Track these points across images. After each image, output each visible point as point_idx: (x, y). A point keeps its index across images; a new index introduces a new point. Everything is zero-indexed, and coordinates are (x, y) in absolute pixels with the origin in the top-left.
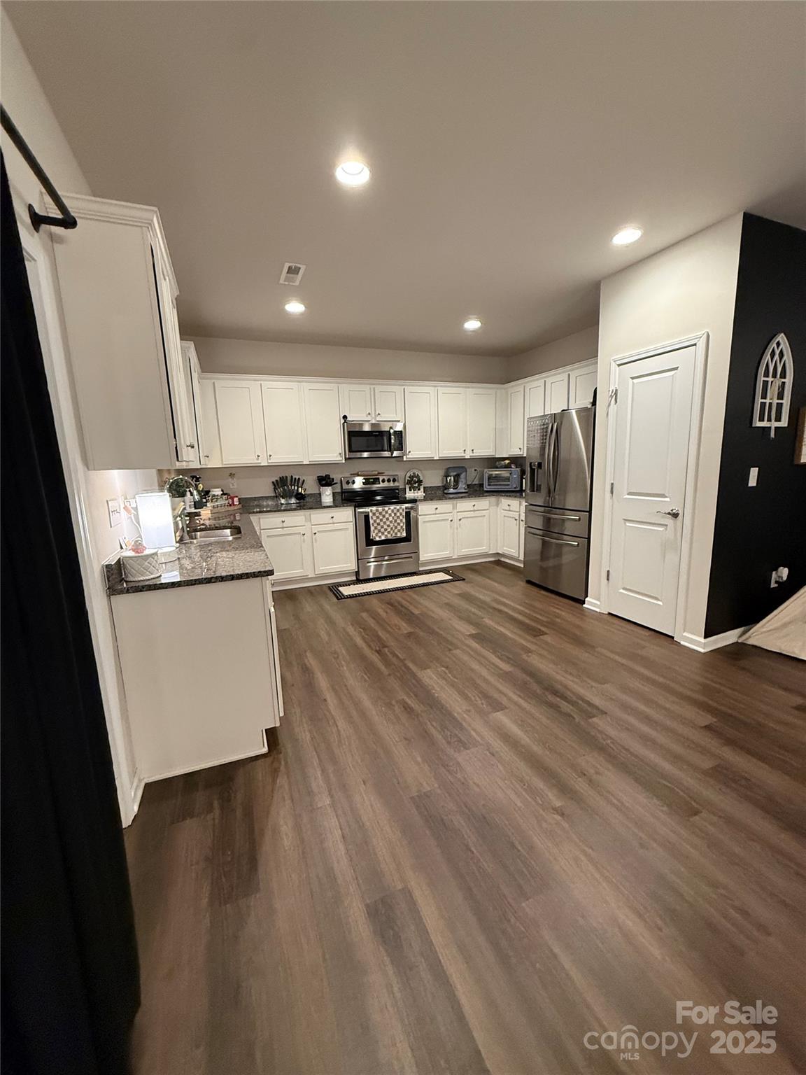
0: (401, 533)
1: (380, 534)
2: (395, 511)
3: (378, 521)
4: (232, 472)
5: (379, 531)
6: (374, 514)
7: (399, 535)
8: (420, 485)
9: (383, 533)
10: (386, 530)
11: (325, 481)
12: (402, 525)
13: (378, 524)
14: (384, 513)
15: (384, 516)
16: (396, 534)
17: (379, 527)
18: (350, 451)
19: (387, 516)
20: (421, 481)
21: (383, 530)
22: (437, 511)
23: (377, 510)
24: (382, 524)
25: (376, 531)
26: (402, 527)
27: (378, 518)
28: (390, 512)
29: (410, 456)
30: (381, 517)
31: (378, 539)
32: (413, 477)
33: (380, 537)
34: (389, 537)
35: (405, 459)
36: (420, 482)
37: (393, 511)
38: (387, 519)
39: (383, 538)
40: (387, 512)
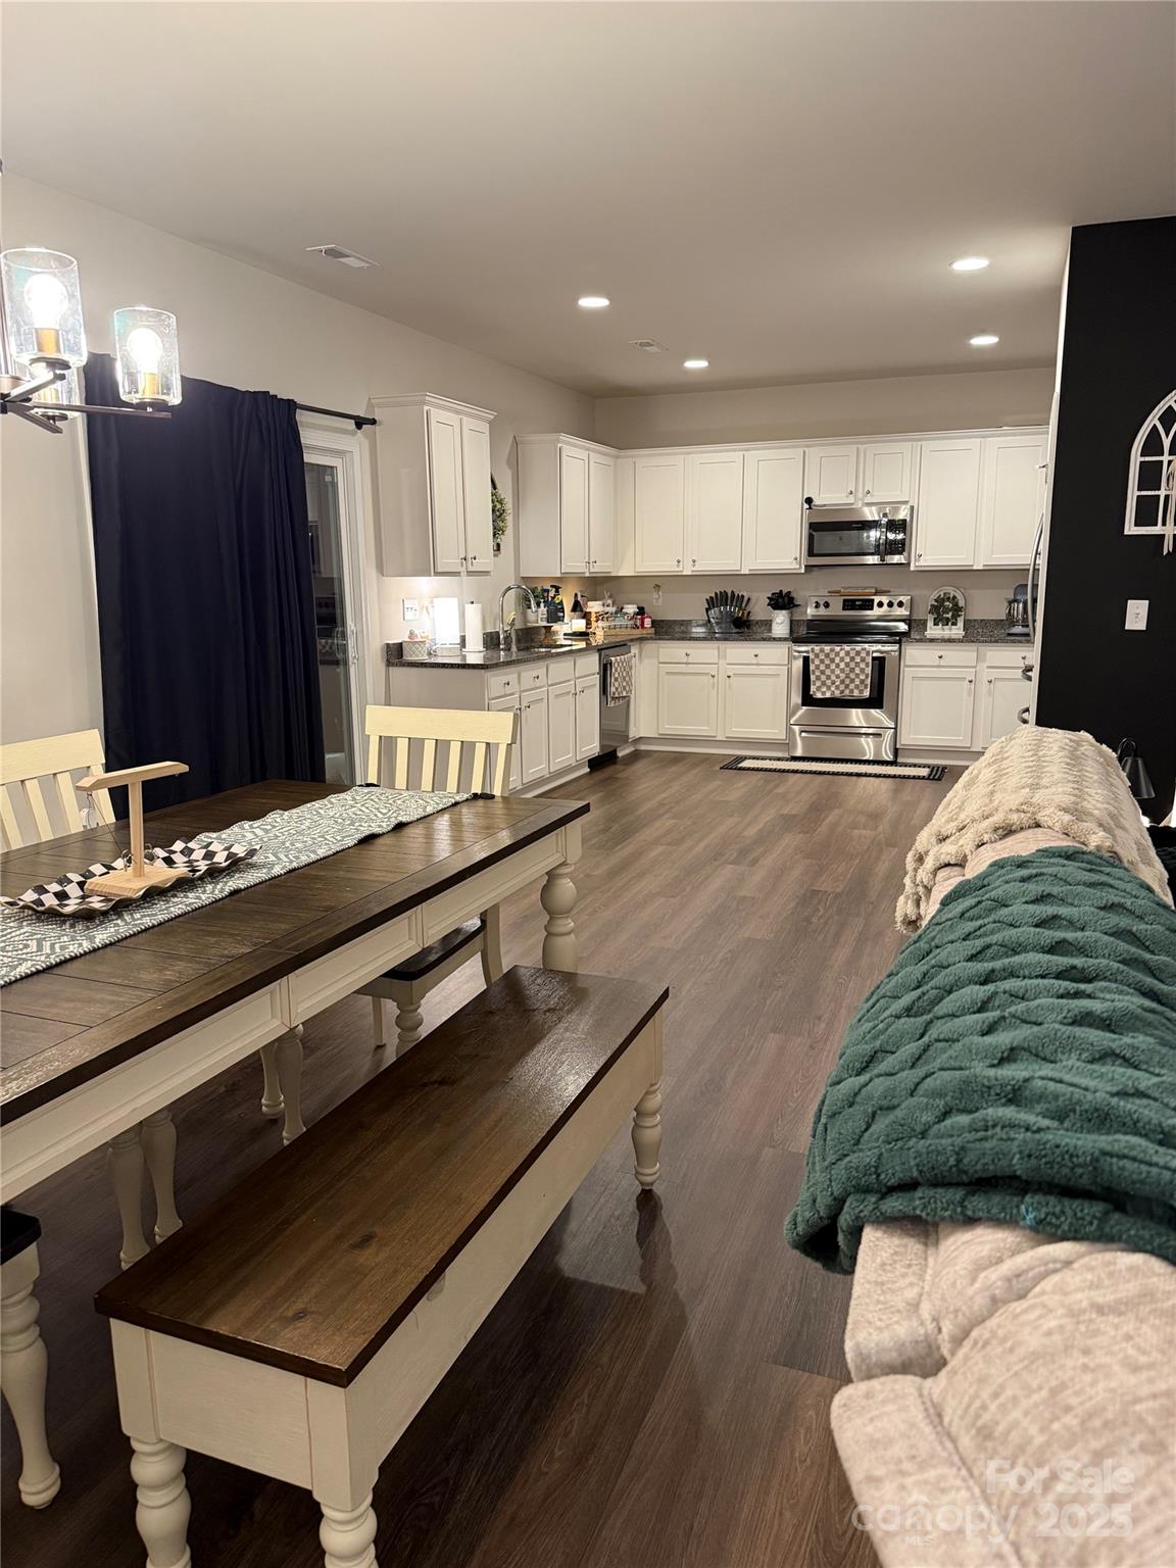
0: (861, 691)
1: (824, 689)
2: (852, 654)
3: (822, 667)
4: (658, 582)
5: (824, 683)
6: (817, 656)
7: (856, 693)
8: (956, 616)
9: (829, 688)
10: (833, 683)
11: (781, 601)
12: (862, 677)
13: (823, 672)
14: (832, 656)
15: (832, 661)
16: (852, 691)
17: (823, 678)
18: (811, 553)
19: (837, 660)
20: (960, 609)
21: (829, 682)
22: (942, 662)
23: (822, 651)
24: (828, 672)
25: (818, 684)
26: (862, 682)
27: (822, 661)
28: (842, 654)
29: (922, 563)
30: (827, 662)
31: (819, 695)
32: (943, 600)
33: (824, 693)
34: (837, 694)
35: (912, 568)
36: (957, 610)
37: (848, 653)
38: (838, 666)
39: (828, 695)
40: (837, 654)
